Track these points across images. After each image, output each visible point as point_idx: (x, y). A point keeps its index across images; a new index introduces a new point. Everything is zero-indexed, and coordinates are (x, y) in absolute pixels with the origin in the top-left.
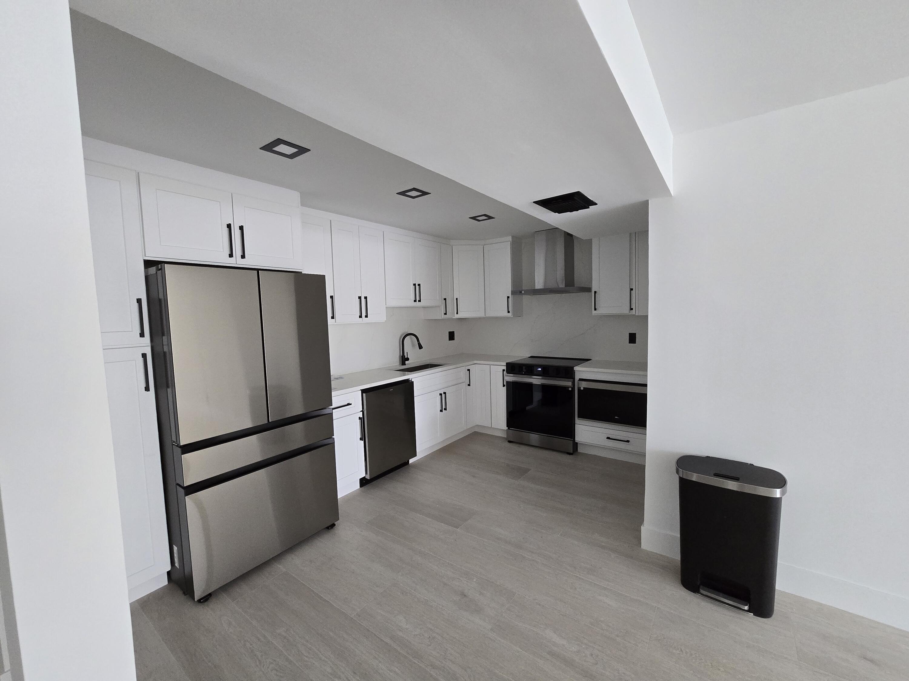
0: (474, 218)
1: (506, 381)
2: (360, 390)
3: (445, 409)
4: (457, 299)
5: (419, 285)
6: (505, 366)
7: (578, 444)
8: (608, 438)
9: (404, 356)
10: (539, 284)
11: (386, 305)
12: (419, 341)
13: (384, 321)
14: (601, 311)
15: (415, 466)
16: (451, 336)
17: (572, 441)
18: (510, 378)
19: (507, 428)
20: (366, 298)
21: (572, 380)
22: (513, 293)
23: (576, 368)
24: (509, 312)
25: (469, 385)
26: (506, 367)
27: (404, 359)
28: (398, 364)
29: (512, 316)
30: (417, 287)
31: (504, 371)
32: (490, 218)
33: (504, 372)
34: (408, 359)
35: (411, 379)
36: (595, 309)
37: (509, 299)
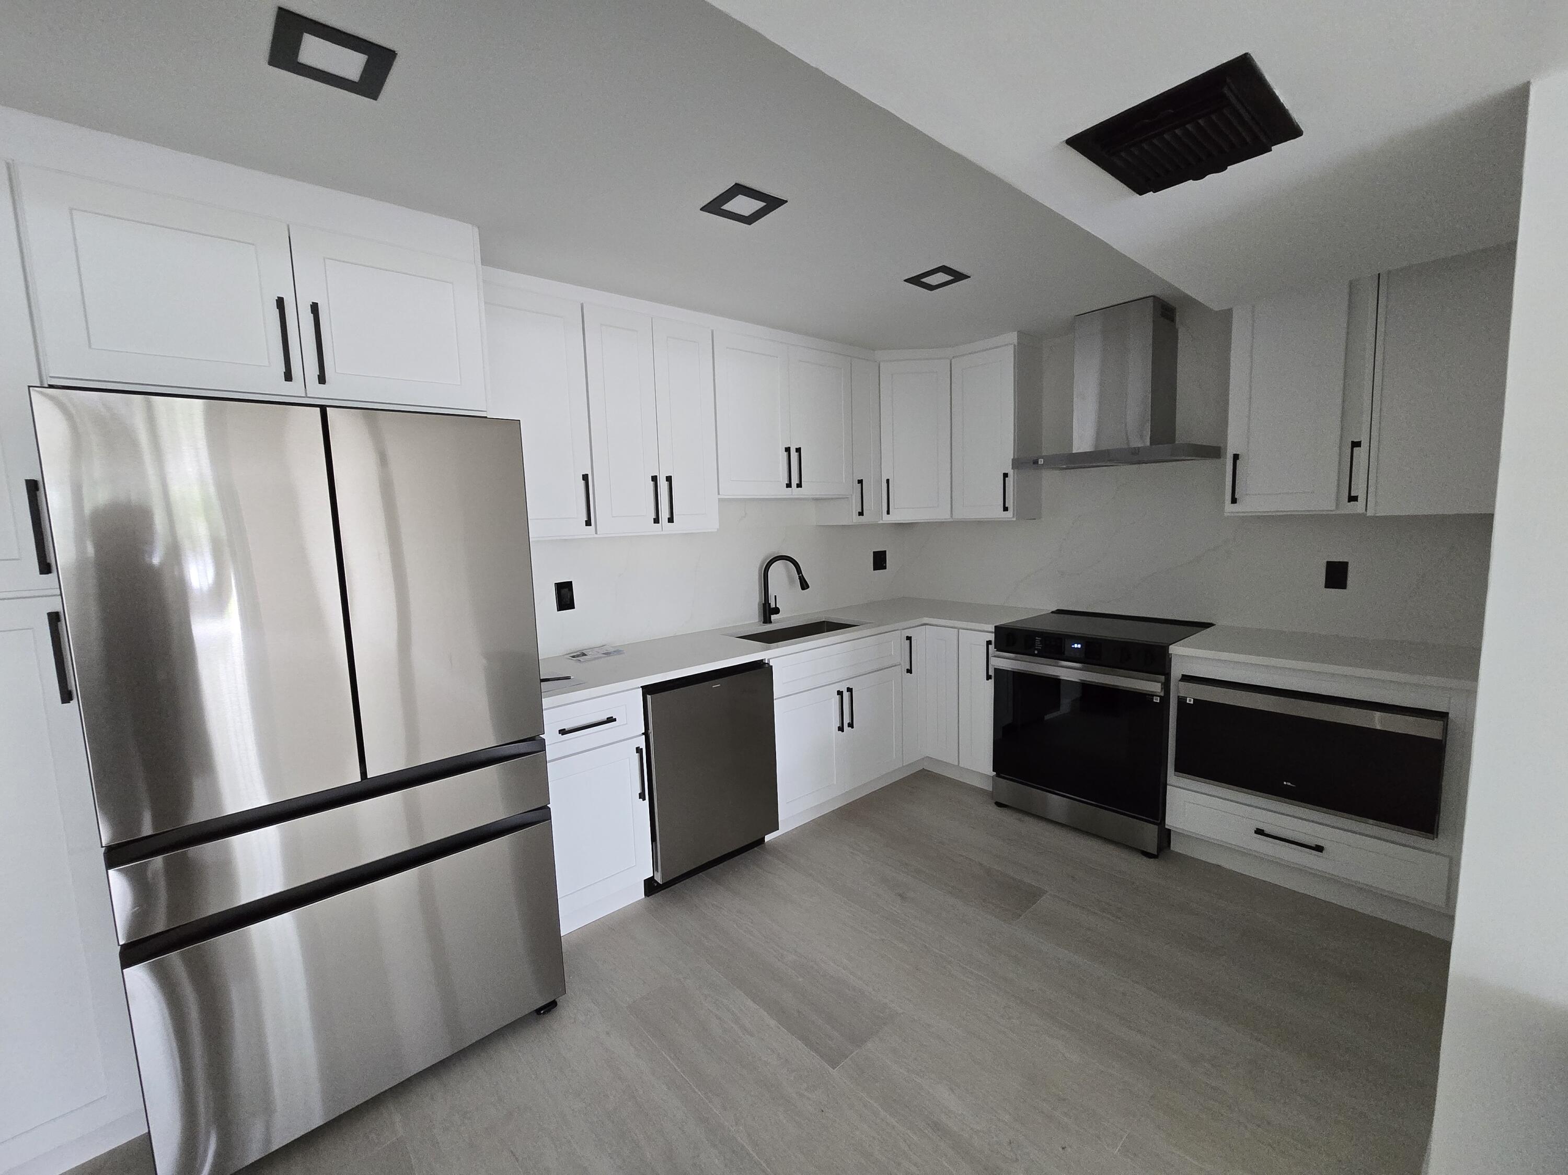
0: (916, 280)
1: (995, 669)
2: (641, 687)
3: (851, 725)
4: (888, 481)
5: (798, 450)
6: (992, 632)
7: (1172, 833)
8: (1259, 832)
9: (767, 605)
10: (1082, 442)
11: (719, 494)
12: (802, 573)
13: (716, 530)
14: (1249, 505)
15: (777, 850)
16: (880, 561)
17: (1156, 827)
18: (1006, 662)
19: (995, 773)
20: (669, 479)
21: (1163, 677)
22: (1017, 464)
23: (1174, 649)
24: (1006, 509)
25: (909, 671)
26: (994, 634)
27: (768, 611)
28: (757, 621)
29: (1013, 517)
30: (794, 455)
31: (991, 644)
32: (958, 276)
33: (990, 646)
34: (776, 611)
35: (769, 660)
36: (1234, 501)
37: (1006, 478)
